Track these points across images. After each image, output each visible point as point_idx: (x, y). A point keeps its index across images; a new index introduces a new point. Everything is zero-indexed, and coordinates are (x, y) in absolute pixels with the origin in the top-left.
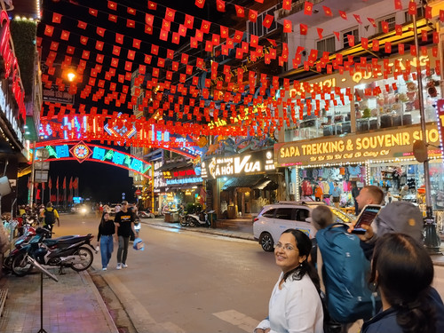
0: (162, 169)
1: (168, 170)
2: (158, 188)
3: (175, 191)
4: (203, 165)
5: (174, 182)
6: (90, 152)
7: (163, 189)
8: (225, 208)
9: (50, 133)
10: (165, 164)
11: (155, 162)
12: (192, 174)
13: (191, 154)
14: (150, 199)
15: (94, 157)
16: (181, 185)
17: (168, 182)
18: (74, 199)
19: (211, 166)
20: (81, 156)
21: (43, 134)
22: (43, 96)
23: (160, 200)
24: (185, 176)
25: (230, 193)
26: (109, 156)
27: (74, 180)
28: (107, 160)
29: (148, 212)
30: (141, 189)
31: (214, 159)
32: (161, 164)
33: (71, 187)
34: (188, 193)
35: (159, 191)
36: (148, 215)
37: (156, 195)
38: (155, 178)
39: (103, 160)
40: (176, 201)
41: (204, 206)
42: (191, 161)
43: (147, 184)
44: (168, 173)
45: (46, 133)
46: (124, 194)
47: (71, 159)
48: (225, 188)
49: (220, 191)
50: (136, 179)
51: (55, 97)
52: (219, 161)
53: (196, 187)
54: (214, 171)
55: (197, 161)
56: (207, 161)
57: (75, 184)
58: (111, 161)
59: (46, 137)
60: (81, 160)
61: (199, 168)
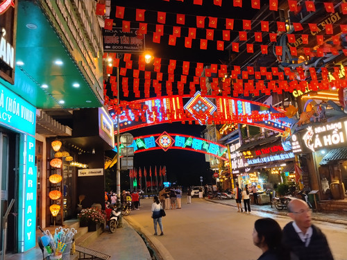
0: (241, 150)
1: (248, 149)
2: (236, 169)
3: (259, 170)
4: (294, 137)
5: (256, 161)
6: (172, 141)
7: (242, 170)
8: (326, 186)
9: (133, 119)
10: (244, 144)
11: (230, 145)
12: (280, 151)
13: (277, 128)
14: (229, 180)
15: (176, 145)
16: (265, 164)
17: (250, 162)
18: (164, 183)
19: (306, 137)
20: (165, 145)
21: (126, 120)
22: (105, 45)
23: (240, 180)
24: (269, 154)
25: (330, 169)
26: (188, 143)
27: (162, 168)
28: (187, 146)
29: (229, 193)
30: (218, 172)
31: (310, 129)
32: (239, 145)
33: (161, 175)
34: (274, 172)
35: (238, 172)
36: (230, 196)
37: (235, 177)
38: (232, 160)
39: (184, 147)
40: (261, 181)
41: (301, 185)
42: (280, 135)
43: (223, 167)
44: (249, 153)
45: (129, 117)
46: (201, 177)
47: (157, 148)
48: (325, 163)
49: (318, 166)
50: (212, 163)
51: (119, 44)
52: (319, 130)
53: (285, 165)
54: (312, 142)
55: (287, 134)
56: (300, 132)
57: (164, 171)
58: (190, 147)
59: (129, 123)
60: (165, 148)
61: (288, 143)
